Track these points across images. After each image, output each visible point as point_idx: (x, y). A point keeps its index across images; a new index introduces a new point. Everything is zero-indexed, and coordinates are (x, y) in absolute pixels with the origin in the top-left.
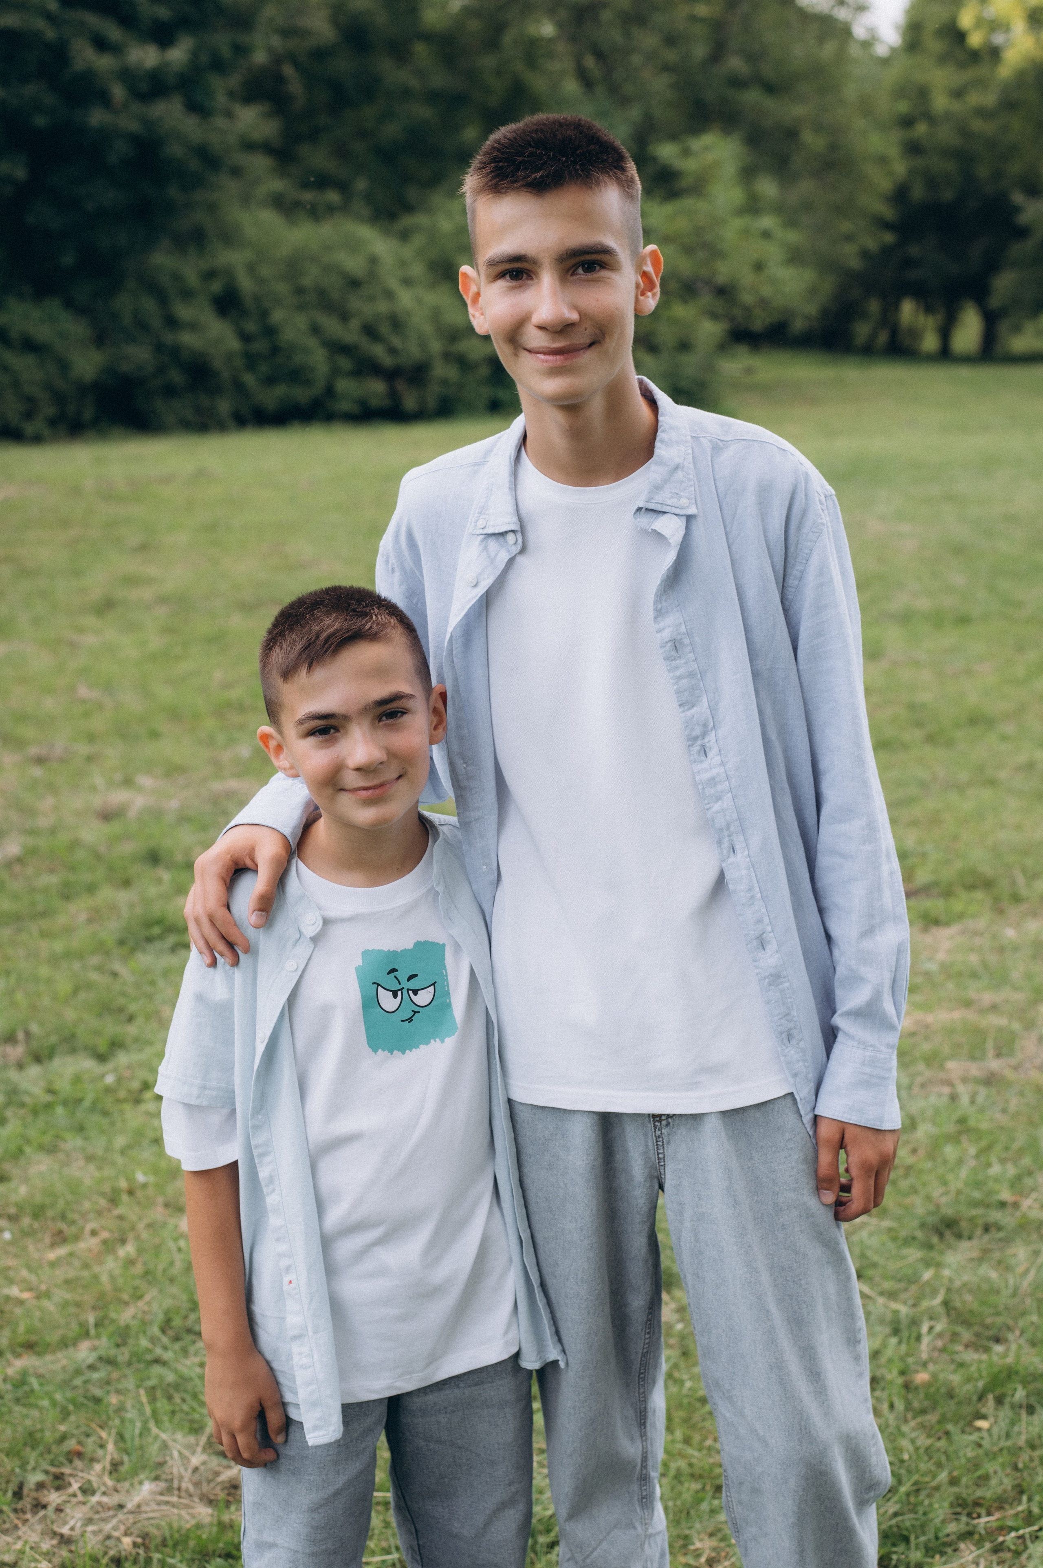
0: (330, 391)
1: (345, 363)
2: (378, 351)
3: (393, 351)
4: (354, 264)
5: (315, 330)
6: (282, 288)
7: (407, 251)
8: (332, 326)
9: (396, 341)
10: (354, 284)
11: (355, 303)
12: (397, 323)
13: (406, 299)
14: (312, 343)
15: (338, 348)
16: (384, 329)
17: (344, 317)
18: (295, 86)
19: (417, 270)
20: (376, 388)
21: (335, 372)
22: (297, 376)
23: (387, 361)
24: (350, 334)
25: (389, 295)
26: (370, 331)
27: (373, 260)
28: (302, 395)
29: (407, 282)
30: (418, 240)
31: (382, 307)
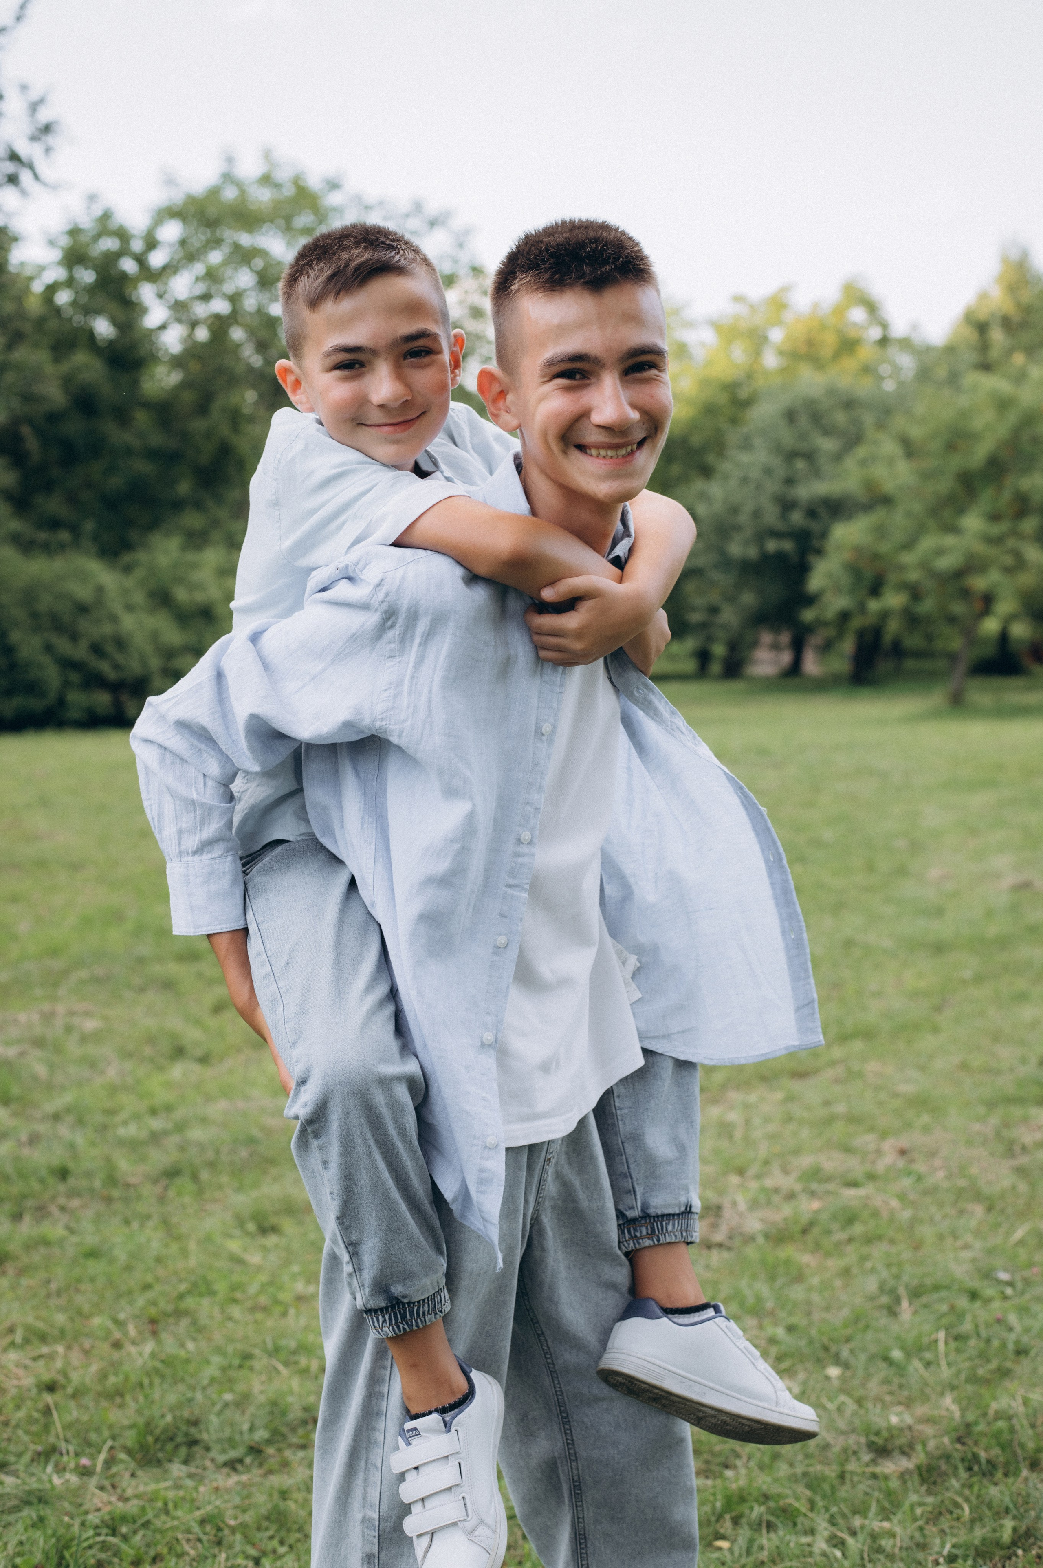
0: (61, 702)
1: (75, 677)
2: (105, 667)
3: (117, 667)
4: (83, 592)
5: (48, 648)
6: (19, 613)
7: (130, 582)
8: (64, 646)
9: (119, 658)
10: (82, 609)
11: (84, 625)
12: (120, 643)
13: (128, 622)
14: (46, 660)
15: (68, 664)
16: (109, 648)
17: (74, 637)
18: (32, 443)
19: (139, 598)
20: (102, 699)
21: (66, 684)
22: (33, 688)
23: (111, 675)
24: (80, 652)
25: (114, 619)
26: (97, 649)
27: (100, 590)
28: (36, 704)
29: (130, 608)
30: (139, 573)
31: (107, 629)
